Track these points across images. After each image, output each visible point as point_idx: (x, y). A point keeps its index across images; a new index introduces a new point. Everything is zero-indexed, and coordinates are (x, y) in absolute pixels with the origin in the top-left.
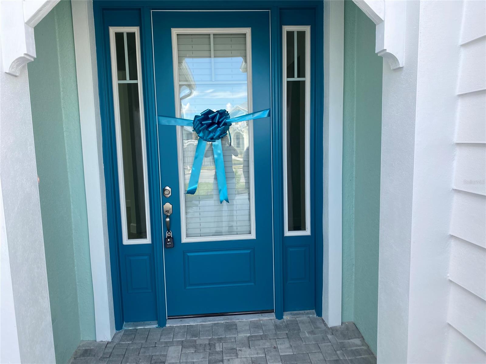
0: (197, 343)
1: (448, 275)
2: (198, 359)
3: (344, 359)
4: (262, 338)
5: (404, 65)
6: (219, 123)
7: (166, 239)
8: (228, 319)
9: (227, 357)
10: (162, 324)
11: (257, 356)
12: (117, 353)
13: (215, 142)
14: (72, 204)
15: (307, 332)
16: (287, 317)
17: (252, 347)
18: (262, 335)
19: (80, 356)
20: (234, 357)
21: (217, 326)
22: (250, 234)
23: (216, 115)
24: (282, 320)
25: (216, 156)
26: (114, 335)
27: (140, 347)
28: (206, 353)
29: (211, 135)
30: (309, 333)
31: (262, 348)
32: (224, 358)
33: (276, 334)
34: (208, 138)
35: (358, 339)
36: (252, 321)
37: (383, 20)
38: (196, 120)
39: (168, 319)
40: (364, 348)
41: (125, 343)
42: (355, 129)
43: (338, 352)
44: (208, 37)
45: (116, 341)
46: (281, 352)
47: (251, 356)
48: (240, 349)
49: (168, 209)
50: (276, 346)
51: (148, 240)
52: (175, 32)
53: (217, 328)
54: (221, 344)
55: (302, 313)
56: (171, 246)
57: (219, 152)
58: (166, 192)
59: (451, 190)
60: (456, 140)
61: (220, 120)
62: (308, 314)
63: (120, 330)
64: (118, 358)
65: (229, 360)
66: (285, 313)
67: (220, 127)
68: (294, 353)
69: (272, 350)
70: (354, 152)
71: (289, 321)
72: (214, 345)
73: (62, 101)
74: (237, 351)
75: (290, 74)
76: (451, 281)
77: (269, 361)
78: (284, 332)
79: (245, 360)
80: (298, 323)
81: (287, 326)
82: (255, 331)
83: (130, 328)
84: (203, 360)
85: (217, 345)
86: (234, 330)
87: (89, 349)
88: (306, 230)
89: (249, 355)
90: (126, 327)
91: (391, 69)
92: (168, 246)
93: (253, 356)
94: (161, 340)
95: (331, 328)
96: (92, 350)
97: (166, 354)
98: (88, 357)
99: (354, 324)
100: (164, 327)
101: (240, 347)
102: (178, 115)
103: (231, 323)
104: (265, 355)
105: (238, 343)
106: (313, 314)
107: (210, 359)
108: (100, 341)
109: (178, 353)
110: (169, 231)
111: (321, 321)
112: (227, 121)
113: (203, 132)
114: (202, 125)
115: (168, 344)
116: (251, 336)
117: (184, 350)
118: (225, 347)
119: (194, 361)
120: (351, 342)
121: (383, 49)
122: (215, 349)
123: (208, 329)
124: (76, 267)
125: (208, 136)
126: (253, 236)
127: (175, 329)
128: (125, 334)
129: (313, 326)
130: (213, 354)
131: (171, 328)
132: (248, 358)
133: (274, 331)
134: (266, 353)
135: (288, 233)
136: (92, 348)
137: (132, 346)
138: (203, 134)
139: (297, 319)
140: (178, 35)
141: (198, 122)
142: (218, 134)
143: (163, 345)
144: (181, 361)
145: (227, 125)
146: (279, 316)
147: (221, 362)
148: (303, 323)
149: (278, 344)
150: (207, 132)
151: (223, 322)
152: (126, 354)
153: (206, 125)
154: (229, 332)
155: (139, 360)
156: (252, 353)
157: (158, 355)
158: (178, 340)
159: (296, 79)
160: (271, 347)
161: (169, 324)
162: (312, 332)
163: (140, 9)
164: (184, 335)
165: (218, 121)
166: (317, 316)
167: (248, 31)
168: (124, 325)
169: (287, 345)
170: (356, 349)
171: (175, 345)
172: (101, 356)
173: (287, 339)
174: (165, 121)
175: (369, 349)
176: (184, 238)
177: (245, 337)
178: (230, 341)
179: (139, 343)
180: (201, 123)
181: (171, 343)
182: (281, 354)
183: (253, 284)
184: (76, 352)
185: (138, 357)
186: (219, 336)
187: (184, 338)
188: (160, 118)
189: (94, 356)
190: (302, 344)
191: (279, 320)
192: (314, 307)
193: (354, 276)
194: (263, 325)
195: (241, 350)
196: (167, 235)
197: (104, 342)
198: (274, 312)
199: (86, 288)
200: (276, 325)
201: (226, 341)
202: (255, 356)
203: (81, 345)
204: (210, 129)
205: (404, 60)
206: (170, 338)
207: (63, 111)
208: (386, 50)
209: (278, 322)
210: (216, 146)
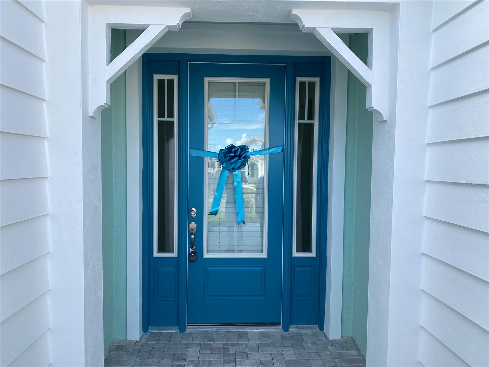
0: (213, 347)
1: (421, 285)
2: (214, 359)
3: (341, 366)
4: (269, 345)
5: (387, 119)
6: (240, 156)
7: (190, 254)
8: (241, 329)
9: (239, 358)
10: (182, 329)
11: (265, 359)
12: (144, 350)
13: (236, 171)
14: (114, 219)
15: (310, 343)
16: (293, 329)
17: (260, 352)
18: (270, 343)
19: (114, 351)
20: (245, 359)
21: (230, 334)
22: (263, 253)
23: (237, 150)
24: (288, 332)
25: (235, 184)
26: (141, 336)
27: (164, 347)
28: (221, 354)
29: (233, 166)
30: (311, 343)
31: (269, 353)
32: (236, 360)
33: (282, 343)
34: (230, 168)
35: (355, 351)
36: (262, 332)
37: (371, 85)
38: (221, 153)
39: (188, 325)
40: (360, 358)
41: (151, 342)
42: (355, 166)
43: (336, 360)
44: (233, 84)
45: (143, 341)
46: (286, 358)
47: (260, 359)
48: (249, 353)
49: (193, 228)
50: (282, 353)
51: (174, 254)
52: (207, 80)
53: (230, 335)
54: (234, 348)
55: (306, 327)
56: (194, 260)
57: (239, 180)
58: (192, 213)
59: (422, 217)
60: (426, 178)
61: (241, 154)
62: (311, 328)
63: (146, 332)
64: (146, 354)
65: (240, 361)
66: (291, 326)
67: (241, 159)
68: (298, 359)
69: (278, 356)
70: (355, 185)
71: (294, 333)
72: (228, 349)
73: (113, 134)
74: (248, 354)
75: (301, 117)
76: (423, 290)
77: (275, 364)
78: (289, 342)
79: (254, 361)
80: (302, 336)
81: (292, 337)
82: (264, 340)
83: (155, 331)
84: (218, 360)
85: (230, 348)
86: (245, 338)
87: (120, 346)
88: (311, 252)
89: (258, 358)
90: (151, 330)
91: (379, 121)
92: (192, 260)
93: (261, 359)
94: (181, 343)
95: (331, 340)
96: (123, 346)
97: (186, 353)
98: (121, 352)
99: (352, 338)
100: (184, 332)
101: (251, 352)
102: (205, 149)
103: (243, 332)
104: (272, 359)
105: (249, 348)
106: (316, 328)
107: (224, 359)
108: (130, 340)
109: (197, 353)
110: (193, 247)
111: (323, 335)
112: (247, 154)
113: (226, 163)
114: (226, 157)
115: (187, 346)
116: (260, 344)
117: (202, 351)
118: (237, 351)
119: (211, 360)
120: (348, 353)
121: (370, 106)
122: (229, 352)
123: (223, 335)
124: (114, 274)
125: (230, 167)
126: (265, 255)
127: (194, 334)
128: (151, 336)
129: (316, 339)
130: (227, 355)
131: (190, 333)
132: (257, 361)
133: (281, 340)
134: (273, 357)
135: (296, 254)
136: (123, 345)
137: (157, 345)
138: (226, 165)
139: (301, 332)
140: (208, 82)
141: (223, 155)
142: (238, 165)
143: (184, 347)
144: (199, 359)
145: (247, 158)
146: (286, 329)
147: (234, 362)
148: (307, 335)
149: (284, 351)
150: (229, 163)
151: (235, 331)
152: (153, 351)
153: (229, 157)
154: (241, 339)
155: (163, 356)
156: (261, 357)
157: (180, 354)
158: (196, 343)
159: (306, 121)
160: (277, 353)
161: (189, 330)
162: (314, 343)
163: (179, 61)
164: (202, 339)
165: (240, 155)
166: (320, 331)
167: (267, 81)
168: (150, 329)
169: (292, 352)
170: (352, 359)
171: (194, 347)
172: (131, 351)
173: (292, 347)
174: (195, 153)
175: (364, 359)
176: (206, 254)
177: (255, 343)
178: (242, 346)
179: (163, 343)
180: (225, 156)
181: (191, 345)
182: (286, 359)
183: (263, 298)
184: (110, 347)
185: (162, 354)
186: (232, 342)
187: (202, 342)
188: (191, 150)
189: (125, 351)
190: (305, 352)
191: (285, 331)
192: (317, 323)
193: (353, 295)
194: (271, 335)
195: (251, 354)
196: (191, 250)
197: (133, 341)
198: (281, 325)
199: (121, 293)
200: (283, 336)
201: (238, 346)
202: (263, 359)
203: (113, 342)
204: (232, 161)
205: (387, 115)
206: (189, 341)
207: (113, 142)
208: (373, 107)
209: (285, 333)
210: (236, 175)
